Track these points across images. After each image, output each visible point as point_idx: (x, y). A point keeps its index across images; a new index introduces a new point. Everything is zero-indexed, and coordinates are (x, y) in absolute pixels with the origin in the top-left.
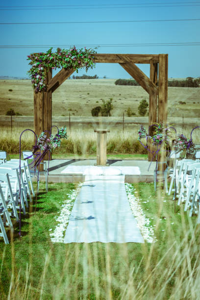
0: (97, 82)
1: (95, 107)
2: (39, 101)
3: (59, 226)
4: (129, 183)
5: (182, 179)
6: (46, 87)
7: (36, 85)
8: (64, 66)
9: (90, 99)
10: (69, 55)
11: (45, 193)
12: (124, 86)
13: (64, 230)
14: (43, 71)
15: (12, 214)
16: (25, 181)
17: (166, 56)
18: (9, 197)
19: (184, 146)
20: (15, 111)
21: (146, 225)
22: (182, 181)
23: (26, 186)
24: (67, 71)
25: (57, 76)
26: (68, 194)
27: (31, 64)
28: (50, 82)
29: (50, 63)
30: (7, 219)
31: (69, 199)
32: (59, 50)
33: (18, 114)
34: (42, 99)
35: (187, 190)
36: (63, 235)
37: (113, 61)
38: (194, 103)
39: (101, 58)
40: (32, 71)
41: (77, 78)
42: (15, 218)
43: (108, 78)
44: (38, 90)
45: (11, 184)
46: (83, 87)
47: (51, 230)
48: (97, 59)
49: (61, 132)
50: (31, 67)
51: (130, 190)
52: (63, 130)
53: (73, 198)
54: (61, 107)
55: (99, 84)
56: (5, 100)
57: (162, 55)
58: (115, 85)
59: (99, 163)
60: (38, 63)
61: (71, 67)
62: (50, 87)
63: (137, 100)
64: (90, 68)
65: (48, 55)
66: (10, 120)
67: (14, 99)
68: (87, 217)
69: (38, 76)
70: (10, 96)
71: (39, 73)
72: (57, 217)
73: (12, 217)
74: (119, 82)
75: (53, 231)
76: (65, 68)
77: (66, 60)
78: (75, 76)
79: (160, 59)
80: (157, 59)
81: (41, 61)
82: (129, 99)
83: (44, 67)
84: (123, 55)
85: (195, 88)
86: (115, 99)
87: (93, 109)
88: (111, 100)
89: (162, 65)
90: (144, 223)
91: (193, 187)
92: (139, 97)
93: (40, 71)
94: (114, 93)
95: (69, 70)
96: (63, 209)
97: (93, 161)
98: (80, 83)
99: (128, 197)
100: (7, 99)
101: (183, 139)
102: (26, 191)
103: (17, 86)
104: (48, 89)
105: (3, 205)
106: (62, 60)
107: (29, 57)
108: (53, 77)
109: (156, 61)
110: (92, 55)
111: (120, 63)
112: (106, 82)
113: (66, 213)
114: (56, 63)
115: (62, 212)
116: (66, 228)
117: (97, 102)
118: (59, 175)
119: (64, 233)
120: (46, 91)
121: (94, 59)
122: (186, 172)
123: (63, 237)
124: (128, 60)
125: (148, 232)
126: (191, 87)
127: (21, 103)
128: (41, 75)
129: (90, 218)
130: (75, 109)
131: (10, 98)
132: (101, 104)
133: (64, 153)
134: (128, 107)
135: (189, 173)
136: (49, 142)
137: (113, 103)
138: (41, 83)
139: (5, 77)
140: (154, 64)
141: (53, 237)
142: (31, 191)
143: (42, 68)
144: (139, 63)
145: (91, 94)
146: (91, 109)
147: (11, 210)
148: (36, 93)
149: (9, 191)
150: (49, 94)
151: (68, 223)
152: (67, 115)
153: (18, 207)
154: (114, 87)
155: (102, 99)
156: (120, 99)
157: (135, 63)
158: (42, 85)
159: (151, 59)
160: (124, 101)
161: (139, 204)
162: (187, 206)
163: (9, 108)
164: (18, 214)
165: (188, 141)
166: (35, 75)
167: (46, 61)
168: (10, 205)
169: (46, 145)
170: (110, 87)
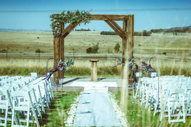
0: (90, 33)
1: (89, 48)
2: (57, 42)
3: (70, 117)
4: (110, 92)
5: (143, 89)
6: (61, 34)
7: (55, 33)
8: (72, 22)
9: (85, 43)
10: (75, 15)
11: (61, 97)
12: (105, 36)
13: (73, 119)
14: (59, 25)
15: (42, 110)
16: (49, 90)
17: (133, 16)
18: (39, 99)
19: (146, 68)
20: (41, 50)
21: (122, 116)
22: (143, 90)
23: (50, 93)
24: (73, 25)
25: (68, 27)
26: (74, 98)
27: (52, 20)
28: (63, 31)
29: (63, 20)
30: (39, 112)
31: (75, 101)
32: (69, 12)
33: (43, 52)
34: (58, 41)
35: (147, 96)
36: (72, 122)
37: (101, 19)
38: (148, 45)
39: (94, 17)
40: (53, 25)
41: (78, 30)
42: (43, 112)
43: (96, 31)
44: (56, 36)
45: (41, 92)
46: (81, 36)
47: (65, 119)
48: (91, 18)
49: (70, 61)
50: (52, 22)
51: (111, 96)
52: (71, 60)
53: (77, 101)
54: (68, 48)
55: (91, 34)
56: (35, 44)
57: (130, 15)
58: (100, 35)
59: (92, 80)
60: (56, 20)
61: (76, 22)
62: (63, 34)
63: (113, 44)
64: (87, 23)
65: (62, 15)
66: (38, 55)
67: (40, 43)
68: (87, 111)
69: (56, 28)
70: (38, 41)
71: (57, 26)
72: (68, 112)
73: (41, 112)
74: (103, 33)
75: (66, 120)
76: (72, 23)
77: (73, 18)
78: (77, 29)
79: (129, 18)
80: (128, 18)
81: (58, 19)
82: (108, 43)
83: (60, 22)
84: (107, 15)
85: (148, 37)
86: (100, 43)
87: (87, 49)
88: (98, 43)
89: (130, 21)
90: (121, 115)
91: (150, 93)
92: (114, 42)
93: (57, 25)
94: (100, 39)
95: (74, 24)
96: (72, 107)
97: (89, 79)
98: (79, 34)
99: (111, 100)
100: (36, 43)
101: (145, 64)
102: (49, 96)
103: (42, 35)
104: (62, 36)
105: (36, 104)
106: (70, 18)
107: (51, 16)
108: (65, 29)
109: (126, 19)
110: (88, 15)
111: (105, 21)
112: (95, 33)
113: (74, 109)
114: (67, 20)
115: (71, 109)
116: (74, 118)
117: (90, 45)
118: (68, 87)
119: (73, 121)
120: (60, 37)
121: (90, 17)
122: (145, 85)
123: (73, 123)
124: (110, 18)
125: (124, 120)
126: (145, 36)
127: (44, 45)
128: (58, 27)
129: (89, 112)
130: (77, 49)
131: (38, 42)
132: (92, 46)
133: (71, 74)
134: (108, 48)
135: (148, 85)
136: (65, 66)
137: (99, 46)
138: (58, 32)
139: (35, 30)
140: (125, 21)
141: (66, 123)
142: (52, 96)
143: (58, 23)
144: (116, 20)
145: (86, 40)
146: (86, 49)
147: (40, 107)
148: (55, 38)
149: (40, 96)
150: (62, 38)
151: (75, 115)
152: (72, 52)
153: (45, 106)
154: (100, 36)
155: (92, 43)
156: (103, 43)
157: (114, 20)
158: (59, 33)
159: (124, 18)
160: (105, 44)
161: (117, 104)
162: (146, 105)
163: (37, 49)
164: (45, 110)
165: (148, 65)
166: (55, 27)
167: (61, 18)
168: (40, 105)
169: (62, 68)
170: (97, 36)
